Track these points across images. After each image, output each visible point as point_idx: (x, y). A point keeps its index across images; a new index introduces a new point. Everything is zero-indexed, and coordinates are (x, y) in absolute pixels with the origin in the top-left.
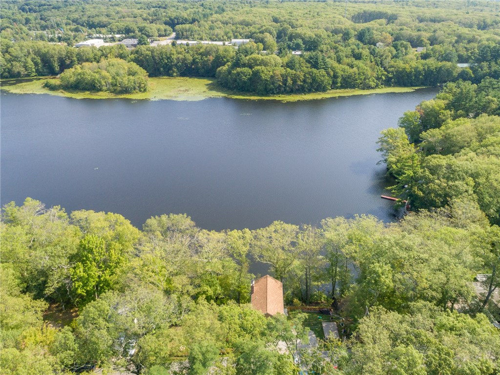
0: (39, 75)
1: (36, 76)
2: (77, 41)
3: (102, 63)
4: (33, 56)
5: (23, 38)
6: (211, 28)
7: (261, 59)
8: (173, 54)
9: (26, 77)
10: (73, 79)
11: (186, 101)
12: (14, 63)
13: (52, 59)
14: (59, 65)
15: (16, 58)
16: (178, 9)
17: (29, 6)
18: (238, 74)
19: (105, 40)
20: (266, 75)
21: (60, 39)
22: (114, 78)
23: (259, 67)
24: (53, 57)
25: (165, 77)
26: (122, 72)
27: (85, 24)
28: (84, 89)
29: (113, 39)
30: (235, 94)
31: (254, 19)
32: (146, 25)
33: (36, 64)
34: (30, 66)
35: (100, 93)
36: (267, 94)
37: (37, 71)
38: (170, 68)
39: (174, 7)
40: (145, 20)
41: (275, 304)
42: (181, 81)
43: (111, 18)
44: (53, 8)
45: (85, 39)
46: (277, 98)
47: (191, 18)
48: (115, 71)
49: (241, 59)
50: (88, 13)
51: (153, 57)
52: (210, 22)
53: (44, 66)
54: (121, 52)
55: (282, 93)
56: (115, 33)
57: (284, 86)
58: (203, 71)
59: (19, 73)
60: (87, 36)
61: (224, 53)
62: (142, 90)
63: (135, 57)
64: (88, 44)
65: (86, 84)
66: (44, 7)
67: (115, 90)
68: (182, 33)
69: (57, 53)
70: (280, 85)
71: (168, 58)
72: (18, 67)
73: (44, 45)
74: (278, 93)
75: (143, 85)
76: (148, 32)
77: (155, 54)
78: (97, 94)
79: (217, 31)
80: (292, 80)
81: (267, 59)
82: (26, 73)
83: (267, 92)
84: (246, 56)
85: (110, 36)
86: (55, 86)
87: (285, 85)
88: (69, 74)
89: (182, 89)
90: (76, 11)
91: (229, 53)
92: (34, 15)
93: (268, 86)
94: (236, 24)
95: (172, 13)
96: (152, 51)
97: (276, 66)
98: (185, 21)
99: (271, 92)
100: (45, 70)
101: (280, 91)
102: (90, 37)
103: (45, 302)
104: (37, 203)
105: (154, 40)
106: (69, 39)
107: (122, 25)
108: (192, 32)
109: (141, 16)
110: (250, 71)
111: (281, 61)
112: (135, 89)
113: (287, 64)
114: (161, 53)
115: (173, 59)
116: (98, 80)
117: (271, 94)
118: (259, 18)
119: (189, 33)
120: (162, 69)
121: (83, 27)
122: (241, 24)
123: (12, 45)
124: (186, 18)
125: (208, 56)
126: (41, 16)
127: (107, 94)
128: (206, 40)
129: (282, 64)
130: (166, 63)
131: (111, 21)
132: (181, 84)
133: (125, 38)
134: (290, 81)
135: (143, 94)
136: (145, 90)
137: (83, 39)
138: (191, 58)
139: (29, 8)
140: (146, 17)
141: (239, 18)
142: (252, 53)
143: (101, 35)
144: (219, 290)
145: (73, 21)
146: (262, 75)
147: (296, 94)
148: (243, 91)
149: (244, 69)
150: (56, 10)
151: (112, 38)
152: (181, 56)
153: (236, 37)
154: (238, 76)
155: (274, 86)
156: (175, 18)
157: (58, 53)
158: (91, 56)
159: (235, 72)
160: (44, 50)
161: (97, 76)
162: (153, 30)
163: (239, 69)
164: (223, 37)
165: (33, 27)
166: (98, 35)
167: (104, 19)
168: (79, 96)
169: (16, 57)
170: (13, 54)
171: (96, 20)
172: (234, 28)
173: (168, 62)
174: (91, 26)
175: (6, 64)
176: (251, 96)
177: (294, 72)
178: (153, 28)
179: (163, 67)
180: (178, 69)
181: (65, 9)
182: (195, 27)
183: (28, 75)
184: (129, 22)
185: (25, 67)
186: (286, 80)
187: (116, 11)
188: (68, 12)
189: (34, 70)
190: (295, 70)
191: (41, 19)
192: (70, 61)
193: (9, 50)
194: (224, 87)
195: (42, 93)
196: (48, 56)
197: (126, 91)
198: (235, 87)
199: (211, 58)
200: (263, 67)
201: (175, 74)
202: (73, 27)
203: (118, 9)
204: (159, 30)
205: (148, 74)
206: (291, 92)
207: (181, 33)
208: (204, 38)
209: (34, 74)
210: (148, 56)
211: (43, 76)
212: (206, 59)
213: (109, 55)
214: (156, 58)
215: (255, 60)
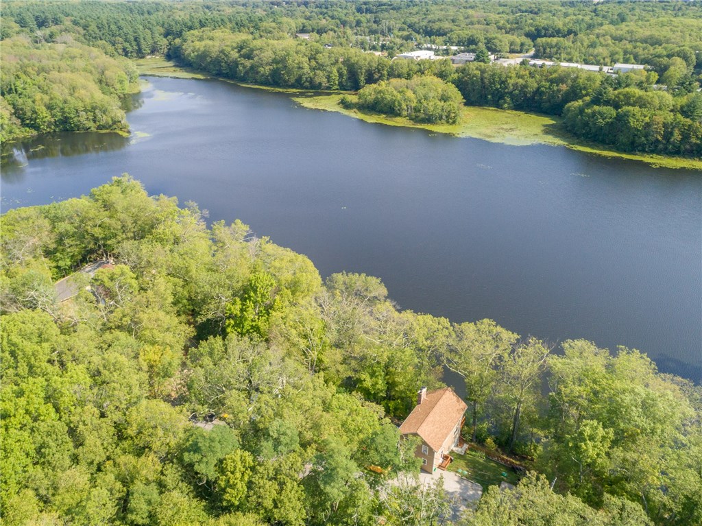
0: (341, 89)
1: (337, 89)
2: (401, 51)
3: (412, 81)
4: (341, 66)
5: (341, 44)
6: (593, 45)
7: (637, 95)
8: (510, 78)
9: (326, 89)
10: (371, 98)
11: (503, 143)
12: (318, 72)
13: (359, 71)
14: (365, 79)
15: (321, 67)
16: (554, 15)
17: (367, 6)
18: (594, 114)
19: (437, 52)
20: (638, 120)
21: (383, 48)
22: (419, 101)
23: (631, 108)
24: (361, 68)
25: (491, 108)
26: (431, 95)
27: (421, 30)
28: (380, 112)
29: (447, 52)
30: (579, 144)
31: (670, 35)
32: (499, 36)
33: (341, 75)
34: (334, 78)
35: (398, 119)
36: (631, 152)
37: (340, 84)
38: (502, 97)
39: (550, 12)
40: (500, 28)
41: (437, 428)
42: (509, 115)
43: (456, 24)
44: (392, 9)
45: (412, 50)
46: (647, 159)
47: (566, 29)
48: (424, 92)
49: (605, 93)
50: (430, 17)
51: (482, 79)
52: (593, 37)
53: (349, 78)
54: (444, 69)
55: (659, 153)
56: (454, 44)
57: (664, 142)
58: (547, 105)
59: (320, 84)
60: (416, 45)
61: (586, 82)
62: (451, 121)
63: (458, 77)
64: (412, 56)
65: (385, 105)
66: (383, 7)
67: (417, 117)
68: (545, 49)
69: (367, 64)
70: (657, 140)
71: (503, 82)
72: (321, 78)
73: (356, 53)
74: (652, 152)
75: (453, 115)
76: (496, 46)
77: (486, 75)
78: (393, 119)
79: (599, 50)
80: (682, 134)
81: (648, 96)
82: (327, 85)
83: (633, 147)
84: (615, 89)
85: (445, 47)
86: (351, 104)
87: (668, 141)
88: (369, 91)
89: (505, 127)
90: (417, 13)
91: (594, 83)
92: (369, 16)
93: (636, 138)
94: (636, 41)
95: (542, 21)
96: (483, 72)
97: (660, 109)
98: (558, 33)
99: (640, 148)
100: (349, 84)
101: (655, 149)
102: (419, 47)
103: (193, 329)
104: (246, 228)
105: (501, 58)
106: (392, 48)
107: (466, 33)
108: (559, 48)
109: (496, 24)
110: (614, 113)
111: (672, 103)
112: (441, 118)
113: (682, 107)
114: (494, 75)
115: (508, 84)
116: (399, 102)
117: (639, 151)
118: (679, 33)
119: (555, 49)
120: (490, 96)
121: (417, 34)
122: (644, 41)
123: (322, 50)
124: (559, 29)
125: (561, 85)
126: (375, 18)
127: (405, 121)
128: (577, 62)
129: (672, 108)
130: (497, 89)
131: (454, 28)
132: (509, 120)
133: (463, 52)
134: (677, 136)
135: (450, 127)
136: (454, 122)
137: (410, 48)
138: (536, 85)
139: (366, 8)
140: (503, 24)
141: (646, 33)
142: (627, 86)
143: (433, 46)
144: (381, 385)
145: (410, 26)
146: (631, 120)
147: (684, 157)
148: (596, 141)
149: (605, 107)
150: (395, 11)
151: (447, 50)
152: (521, 81)
153: (626, 61)
154: (593, 117)
155: (647, 140)
156: (544, 28)
157: (369, 64)
158: (405, 70)
159: (590, 111)
160: (354, 60)
161: (399, 97)
162: (503, 43)
163: (596, 108)
164: (604, 59)
165: (361, 31)
166: (429, 45)
167: (446, 25)
168: (372, 119)
169: (322, 65)
170: (320, 61)
171: (436, 26)
172: (629, 47)
173: (500, 88)
174: (429, 33)
175: (309, 72)
176: (605, 149)
177: (689, 121)
178: (504, 40)
179: (493, 95)
180: (512, 99)
181: (405, 10)
182: (566, 42)
183: (329, 88)
184: (477, 32)
185: (328, 77)
186: (671, 134)
187: (466, 15)
188: (408, 15)
189: (337, 82)
190: (693, 119)
191: (375, 22)
192: (379, 75)
193: (317, 56)
194: (569, 131)
195: (334, 110)
196: (356, 66)
197: (429, 120)
198: (583, 134)
199: (564, 87)
200: (637, 109)
201: (506, 106)
202: (406, 33)
203: (471, 12)
204: (512, 44)
205: (464, 101)
206: (676, 152)
207: (542, 50)
208: (575, 58)
209: (336, 87)
210: (476, 77)
211: (346, 90)
212: (555, 88)
213: (426, 72)
214: (486, 81)
215: (627, 96)
